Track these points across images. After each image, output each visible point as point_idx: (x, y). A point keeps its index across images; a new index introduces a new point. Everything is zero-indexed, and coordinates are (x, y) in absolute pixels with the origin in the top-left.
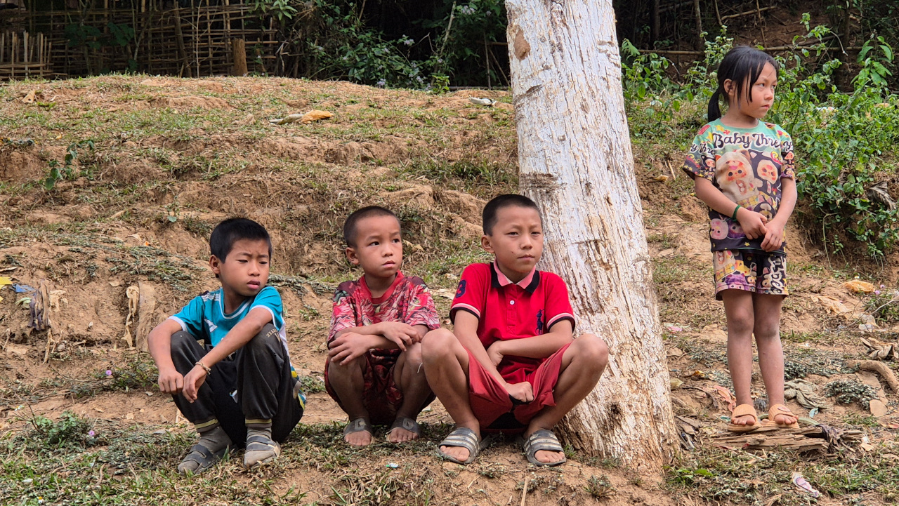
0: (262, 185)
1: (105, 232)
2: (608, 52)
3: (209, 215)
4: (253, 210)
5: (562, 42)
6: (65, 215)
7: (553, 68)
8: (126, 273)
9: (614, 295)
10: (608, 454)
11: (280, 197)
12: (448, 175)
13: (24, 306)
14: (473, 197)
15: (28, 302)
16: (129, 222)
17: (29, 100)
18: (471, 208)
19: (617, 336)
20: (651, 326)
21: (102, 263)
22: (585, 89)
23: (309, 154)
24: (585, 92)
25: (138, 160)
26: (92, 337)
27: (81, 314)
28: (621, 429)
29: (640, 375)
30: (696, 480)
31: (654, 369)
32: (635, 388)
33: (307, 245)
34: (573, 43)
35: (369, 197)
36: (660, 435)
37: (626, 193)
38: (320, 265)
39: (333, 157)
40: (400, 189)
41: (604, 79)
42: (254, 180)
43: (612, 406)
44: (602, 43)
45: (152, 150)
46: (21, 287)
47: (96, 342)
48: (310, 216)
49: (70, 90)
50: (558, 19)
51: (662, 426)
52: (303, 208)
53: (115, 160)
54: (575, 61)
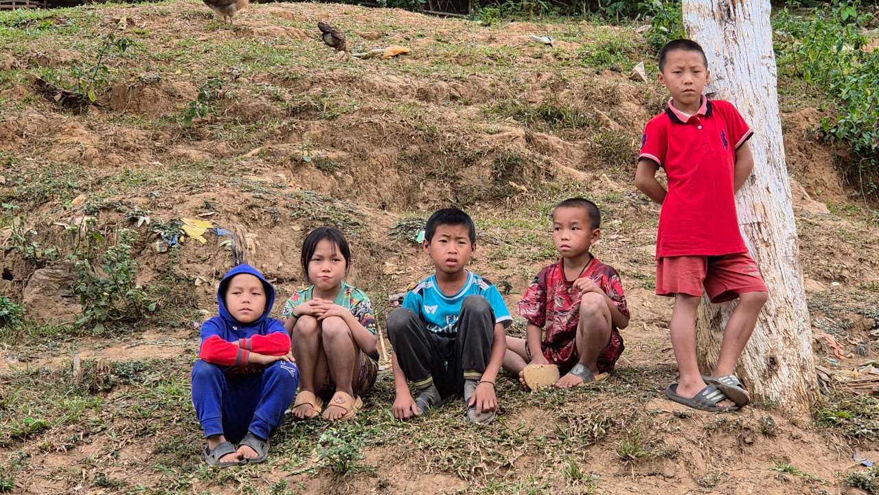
0: (379, 127)
1: (255, 172)
2: (768, 65)
3: (334, 154)
4: (373, 150)
5: (734, 57)
6: (206, 151)
7: (726, 78)
8: (305, 219)
9: (772, 268)
10: (767, 397)
11: (395, 138)
12: (534, 118)
13: (227, 248)
14: (560, 140)
15: (230, 244)
16: (268, 161)
17: (123, 26)
18: (558, 150)
19: (775, 301)
20: (799, 292)
21: (284, 209)
22: (752, 97)
23: (404, 93)
24: (751, 99)
25: (257, 97)
26: (282, 275)
27: (272, 255)
28: (778, 377)
29: (791, 333)
30: (839, 421)
31: (801, 328)
32: (788, 344)
33: (422, 183)
34: (742, 58)
35: (475, 140)
36: (806, 382)
37: (781, 183)
38: (435, 202)
39: (424, 95)
40: (499, 132)
41: (765, 88)
42: (371, 122)
43: (771, 358)
44: (764, 58)
45: (266, 88)
46: (221, 230)
47: (285, 280)
48: (421, 156)
49: (156, 16)
50: (731, 38)
51: (807, 374)
52: (415, 148)
53: (236, 97)
54: (744, 72)
